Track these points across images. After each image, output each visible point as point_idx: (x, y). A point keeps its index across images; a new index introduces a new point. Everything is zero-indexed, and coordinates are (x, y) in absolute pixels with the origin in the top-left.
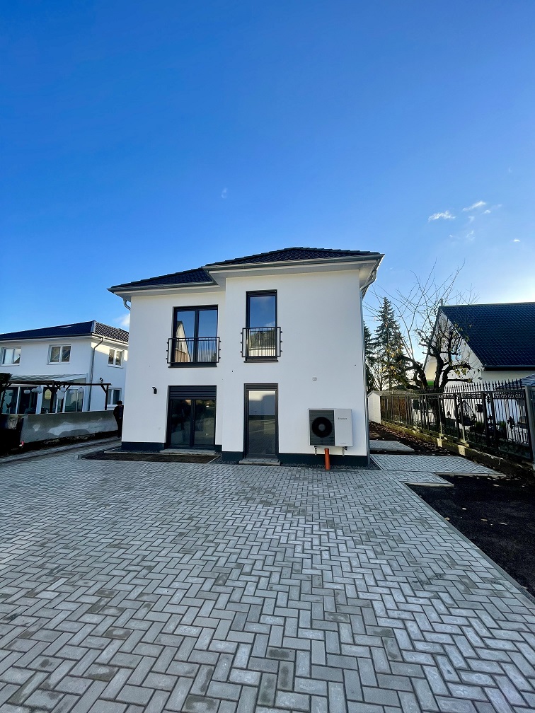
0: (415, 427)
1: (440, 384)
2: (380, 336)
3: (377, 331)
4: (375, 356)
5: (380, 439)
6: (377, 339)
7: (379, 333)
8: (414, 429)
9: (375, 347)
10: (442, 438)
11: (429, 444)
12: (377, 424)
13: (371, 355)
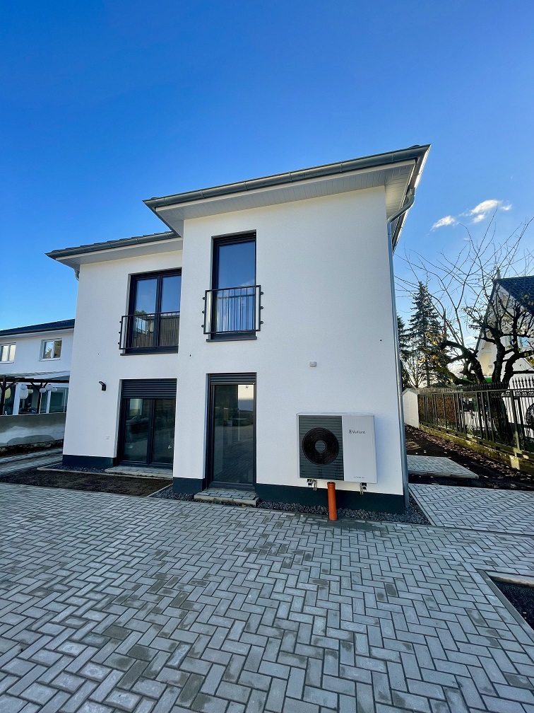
0: (469, 436)
1: (502, 377)
2: (416, 326)
3: (412, 321)
4: (410, 349)
5: (420, 453)
6: (411, 329)
7: (414, 323)
8: (468, 439)
9: (409, 340)
10: (519, 455)
11: (496, 463)
12: (414, 428)
13: (405, 349)
